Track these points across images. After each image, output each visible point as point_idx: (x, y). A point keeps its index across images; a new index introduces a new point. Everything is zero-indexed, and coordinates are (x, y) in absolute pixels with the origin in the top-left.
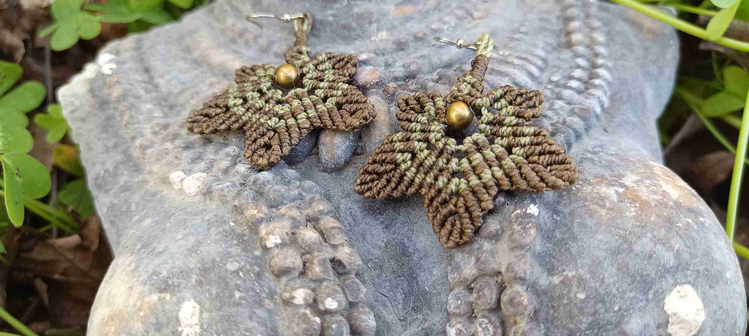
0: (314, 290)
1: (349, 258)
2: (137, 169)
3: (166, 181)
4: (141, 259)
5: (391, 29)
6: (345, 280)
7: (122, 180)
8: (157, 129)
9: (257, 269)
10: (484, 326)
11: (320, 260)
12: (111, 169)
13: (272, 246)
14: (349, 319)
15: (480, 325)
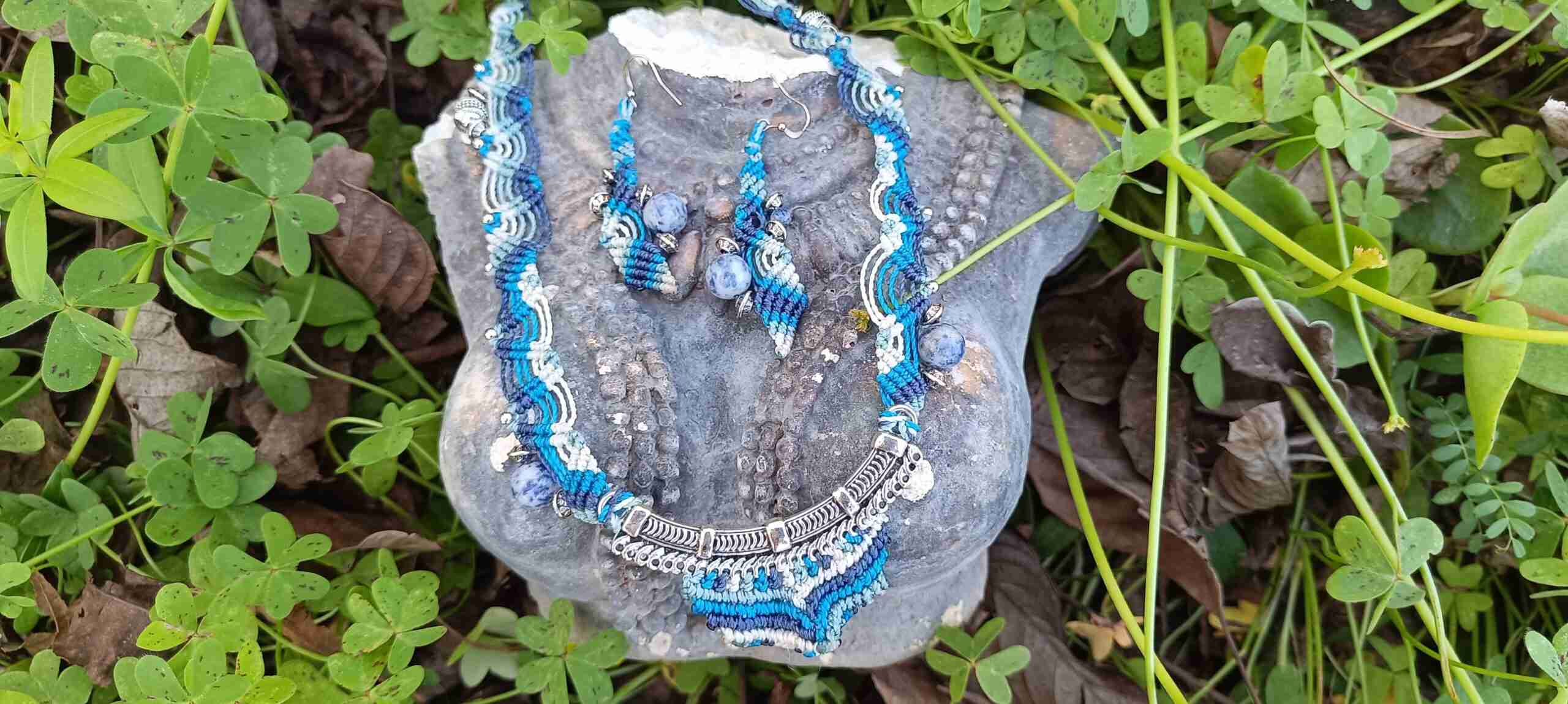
0: (632, 414)
1: (666, 391)
6: (659, 409)
9: (590, 390)
11: (641, 390)
13: (604, 373)
14: (657, 440)
15: (760, 460)
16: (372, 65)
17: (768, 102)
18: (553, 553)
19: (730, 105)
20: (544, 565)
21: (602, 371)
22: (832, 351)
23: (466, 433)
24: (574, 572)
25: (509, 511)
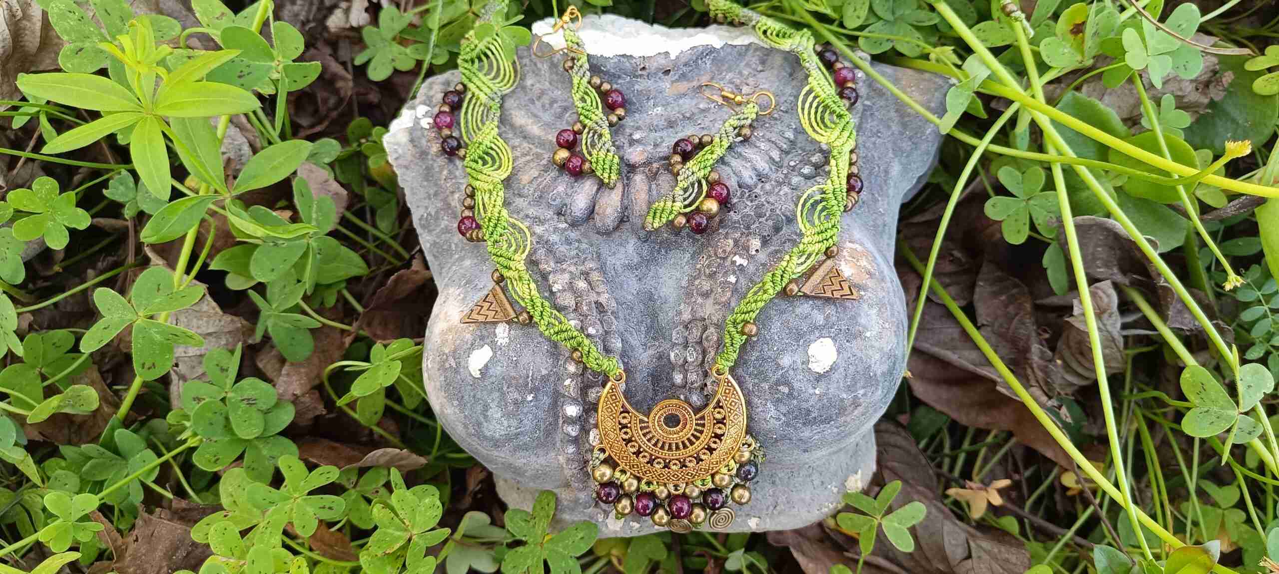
0: (582, 321)
1: (607, 302)
4: (468, 292)
5: (666, 105)
6: (603, 316)
7: (443, 224)
11: (587, 302)
12: (433, 214)
13: (557, 290)
14: (604, 341)
15: (689, 352)
16: (340, 84)
17: (667, 72)
18: (525, 444)
19: (637, 77)
20: (518, 454)
21: (554, 290)
22: (741, 256)
23: (447, 351)
24: (542, 460)
25: (487, 411)
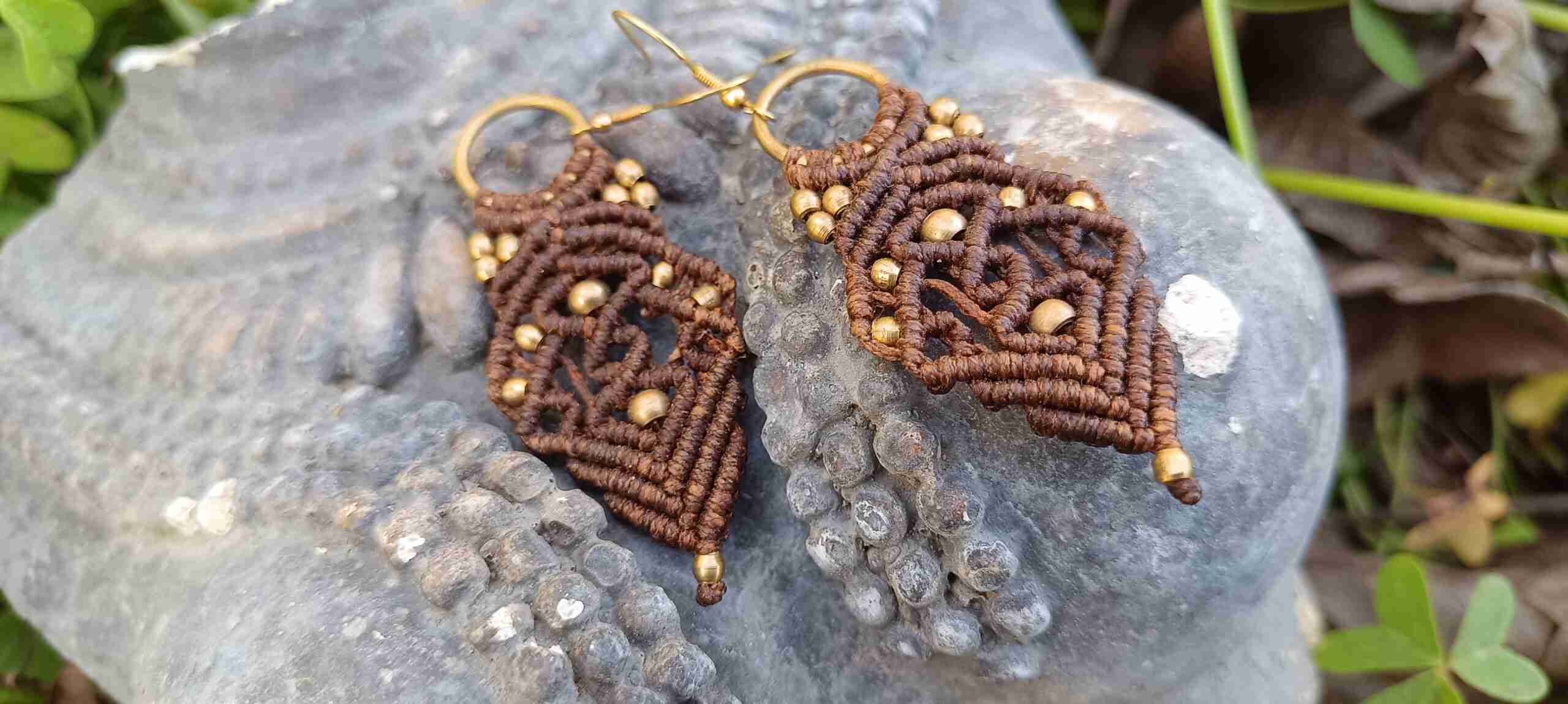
0: (528, 601)
1: (570, 512)
2: (96, 532)
3: (163, 531)
6: (581, 554)
8: (99, 438)
9: (405, 612)
10: (866, 515)
11: (513, 541)
13: (413, 554)
14: (619, 621)
15: (861, 515)
